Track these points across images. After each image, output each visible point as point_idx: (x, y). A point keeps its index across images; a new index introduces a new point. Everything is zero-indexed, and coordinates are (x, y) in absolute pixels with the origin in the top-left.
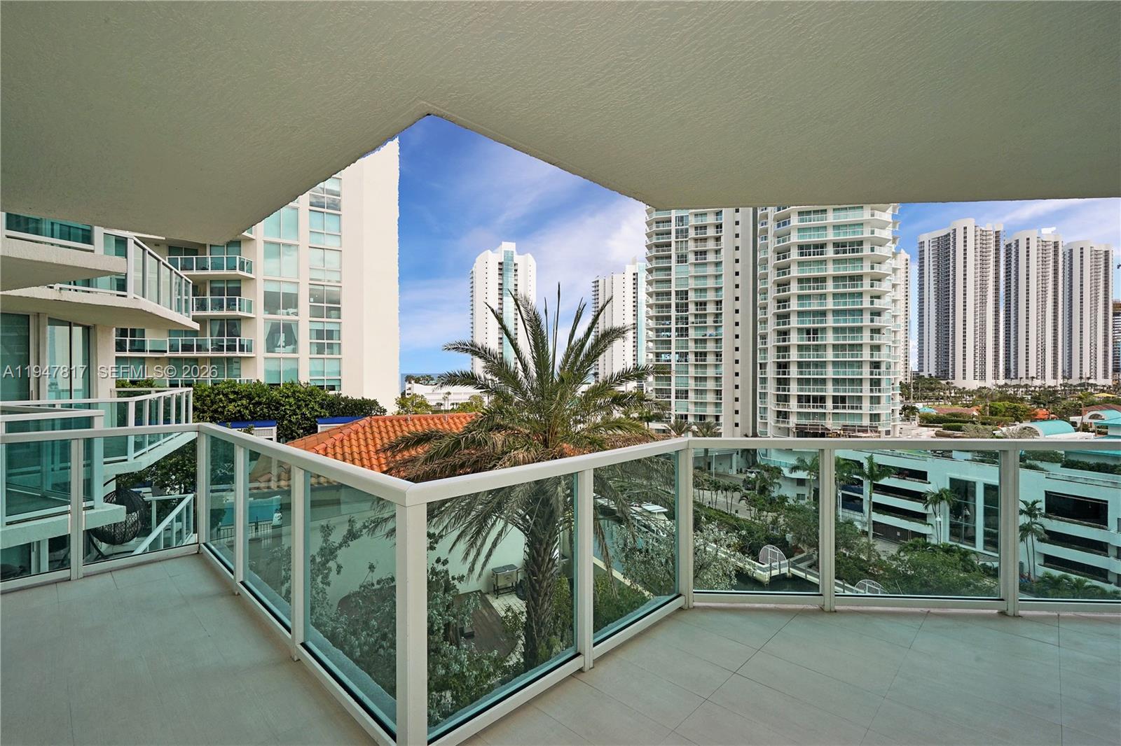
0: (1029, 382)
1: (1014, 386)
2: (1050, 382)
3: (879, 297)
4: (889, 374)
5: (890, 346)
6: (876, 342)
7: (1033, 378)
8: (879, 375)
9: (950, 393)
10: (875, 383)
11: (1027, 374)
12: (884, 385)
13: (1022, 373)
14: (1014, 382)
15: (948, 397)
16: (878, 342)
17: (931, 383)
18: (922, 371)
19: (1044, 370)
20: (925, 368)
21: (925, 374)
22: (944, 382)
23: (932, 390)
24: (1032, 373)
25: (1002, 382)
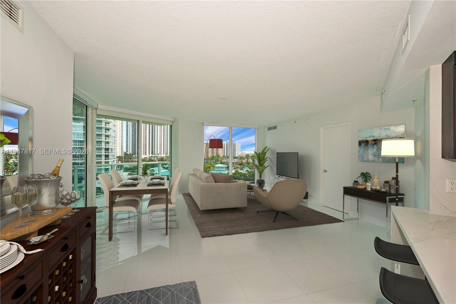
1: (154, 157)
2: (163, 155)
3: (108, 123)
4: (112, 153)
5: (113, 142)
6: (107, 140)
7: (159, 154)
8: (108, 153)
9: (136, 160)
10: (107, 156)
11: (157, 153)
12: (110, 157)
13: (156, 153)
14: (154, 156)
15: (135, 161)
16: (108, 140)
17: (130, 156)
18: (127, 152)
19: (161, 153)
20: (128, 151)
21: (128, 153)
22: (134, 156)
23: (130, 159)
24: (158, 153)
25: (151, 155)
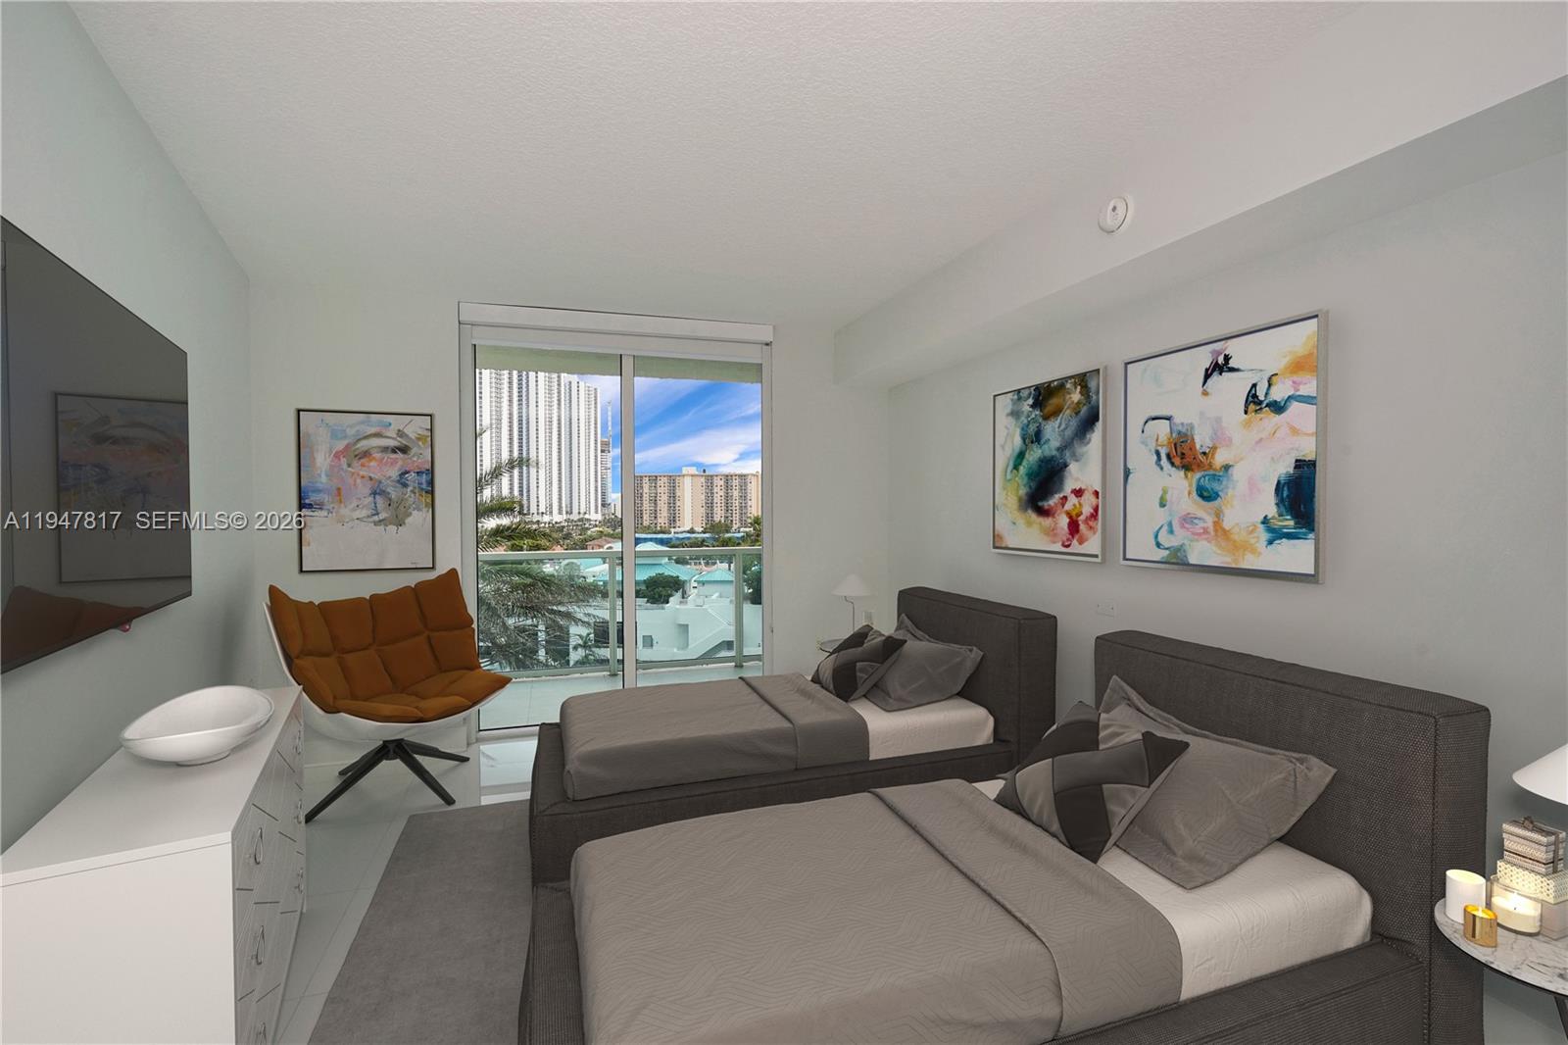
0: (539, 518)
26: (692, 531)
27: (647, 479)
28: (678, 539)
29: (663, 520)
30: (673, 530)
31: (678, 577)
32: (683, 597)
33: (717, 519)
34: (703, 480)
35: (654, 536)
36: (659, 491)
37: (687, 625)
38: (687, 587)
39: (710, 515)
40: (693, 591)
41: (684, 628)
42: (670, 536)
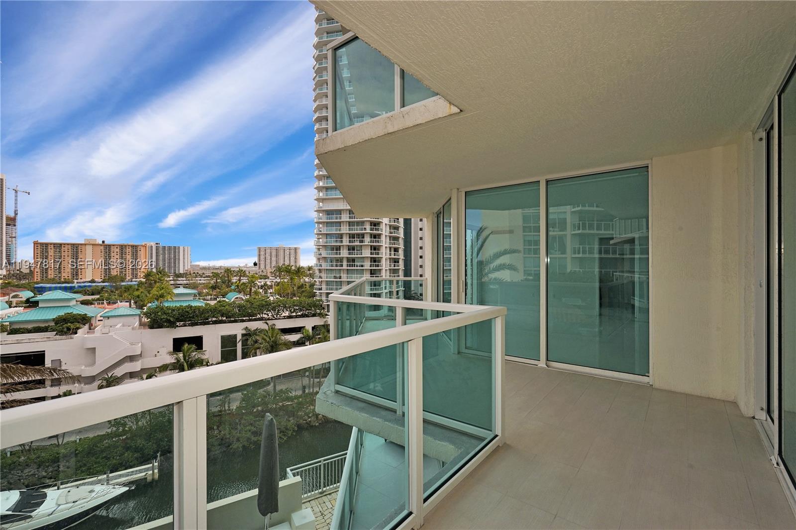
26: (93, 281)
27: (52, 246)
28: (80, 287)
29: (66, 274)
30: (76, 281)
31: (86, 315)
32: (90, 329)
33: (114, 273)
34: (102, 248)
35: (59, 285)
36: (63, 255)
37: (94, 349)
38: (93, 321)
39: (107, 271)
40: (98, 323)
41: (93, 350)
42: (73, 285)
